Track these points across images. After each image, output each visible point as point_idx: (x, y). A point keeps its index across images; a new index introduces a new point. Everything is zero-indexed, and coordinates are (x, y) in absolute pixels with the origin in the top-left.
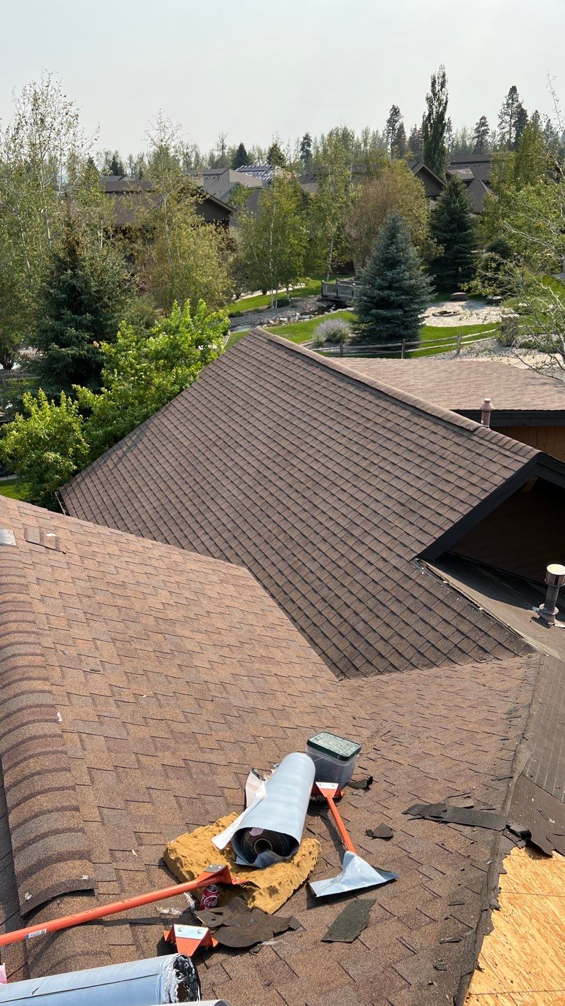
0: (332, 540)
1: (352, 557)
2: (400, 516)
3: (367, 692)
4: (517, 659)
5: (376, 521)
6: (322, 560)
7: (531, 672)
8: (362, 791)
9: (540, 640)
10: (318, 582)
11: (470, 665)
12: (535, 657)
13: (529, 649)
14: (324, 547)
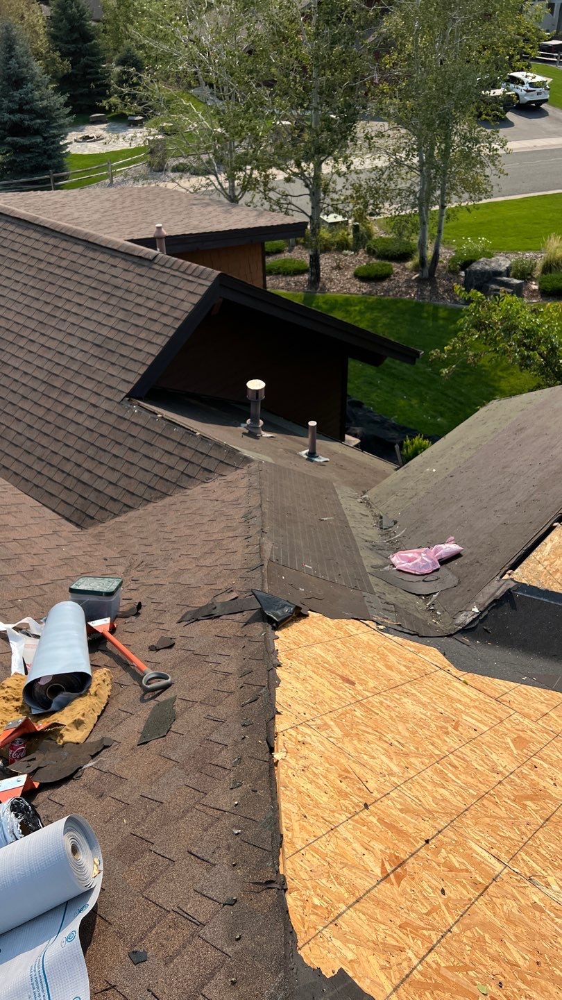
0: (32, 396)
1: (60, 409)
2: (100, 358)
3: (108, 535)
4: (238, 471)
5: (75, 367)
6: (28, 419)
7: (254, 478)
8: (134, 618)
9: (254, 450)
10: (29, 443)
11: (199, 487)
12: (254, 466)
13: (247, 460)
14: (27, 405)
